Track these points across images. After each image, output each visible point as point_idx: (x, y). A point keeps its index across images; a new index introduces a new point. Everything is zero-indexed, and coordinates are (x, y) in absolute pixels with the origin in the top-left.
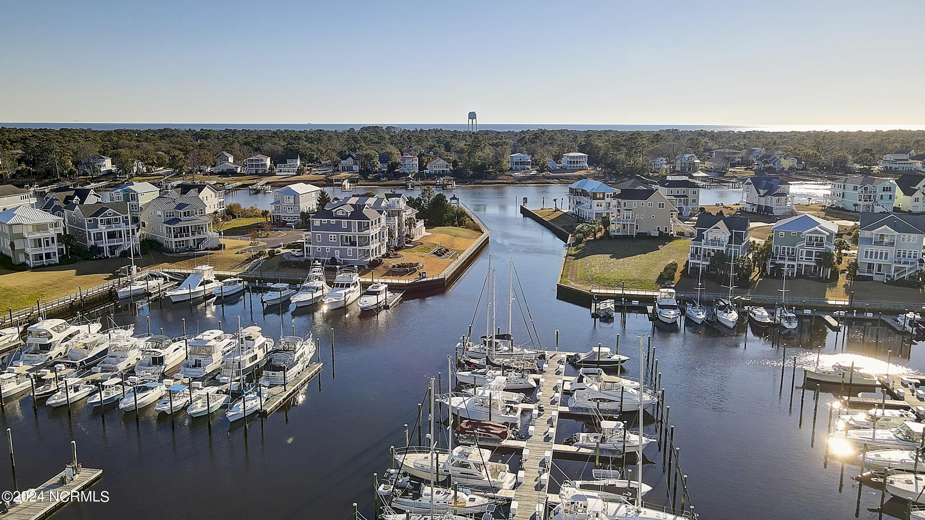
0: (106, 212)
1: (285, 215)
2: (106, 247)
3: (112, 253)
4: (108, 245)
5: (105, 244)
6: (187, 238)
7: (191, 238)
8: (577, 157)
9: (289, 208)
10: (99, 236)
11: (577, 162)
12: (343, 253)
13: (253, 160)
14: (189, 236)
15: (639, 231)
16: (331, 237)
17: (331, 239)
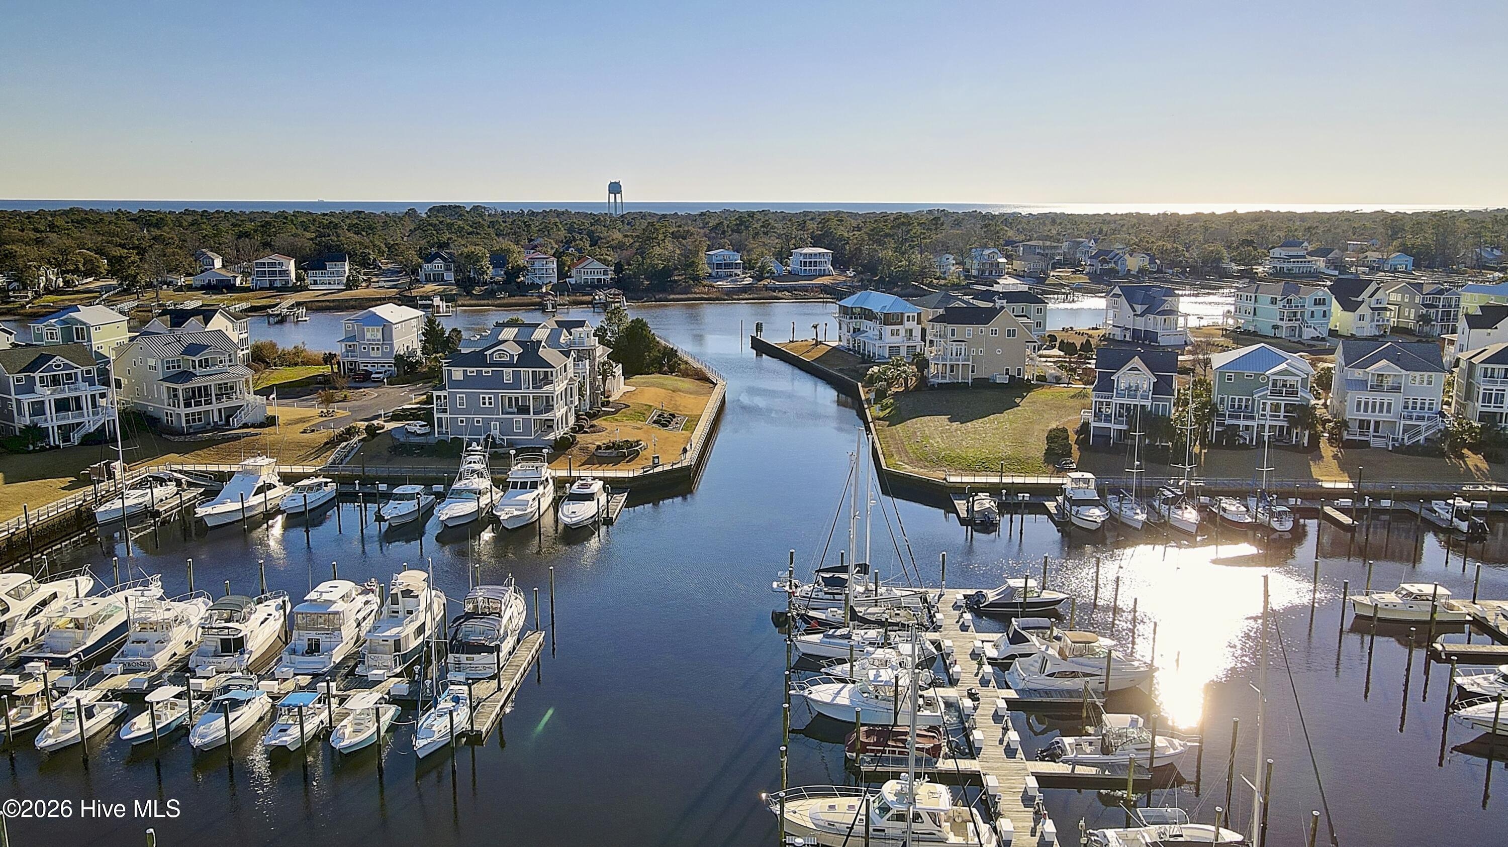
0: (50, 363)
1: (364, 360)
2: (53, 427)
3: (66, 439)
4: (56, 423)
5: (52, 421)
6: (208, 407)
7: (215, 406)
8: (815, 255)
9: (373, 349)
10: (38, 408)
11: (815, 262)
12: (506, 427)
13: (264, 264)
14: (211, 403)
15: (977, 375)
16: (484, 398)
17: (484, 403)
